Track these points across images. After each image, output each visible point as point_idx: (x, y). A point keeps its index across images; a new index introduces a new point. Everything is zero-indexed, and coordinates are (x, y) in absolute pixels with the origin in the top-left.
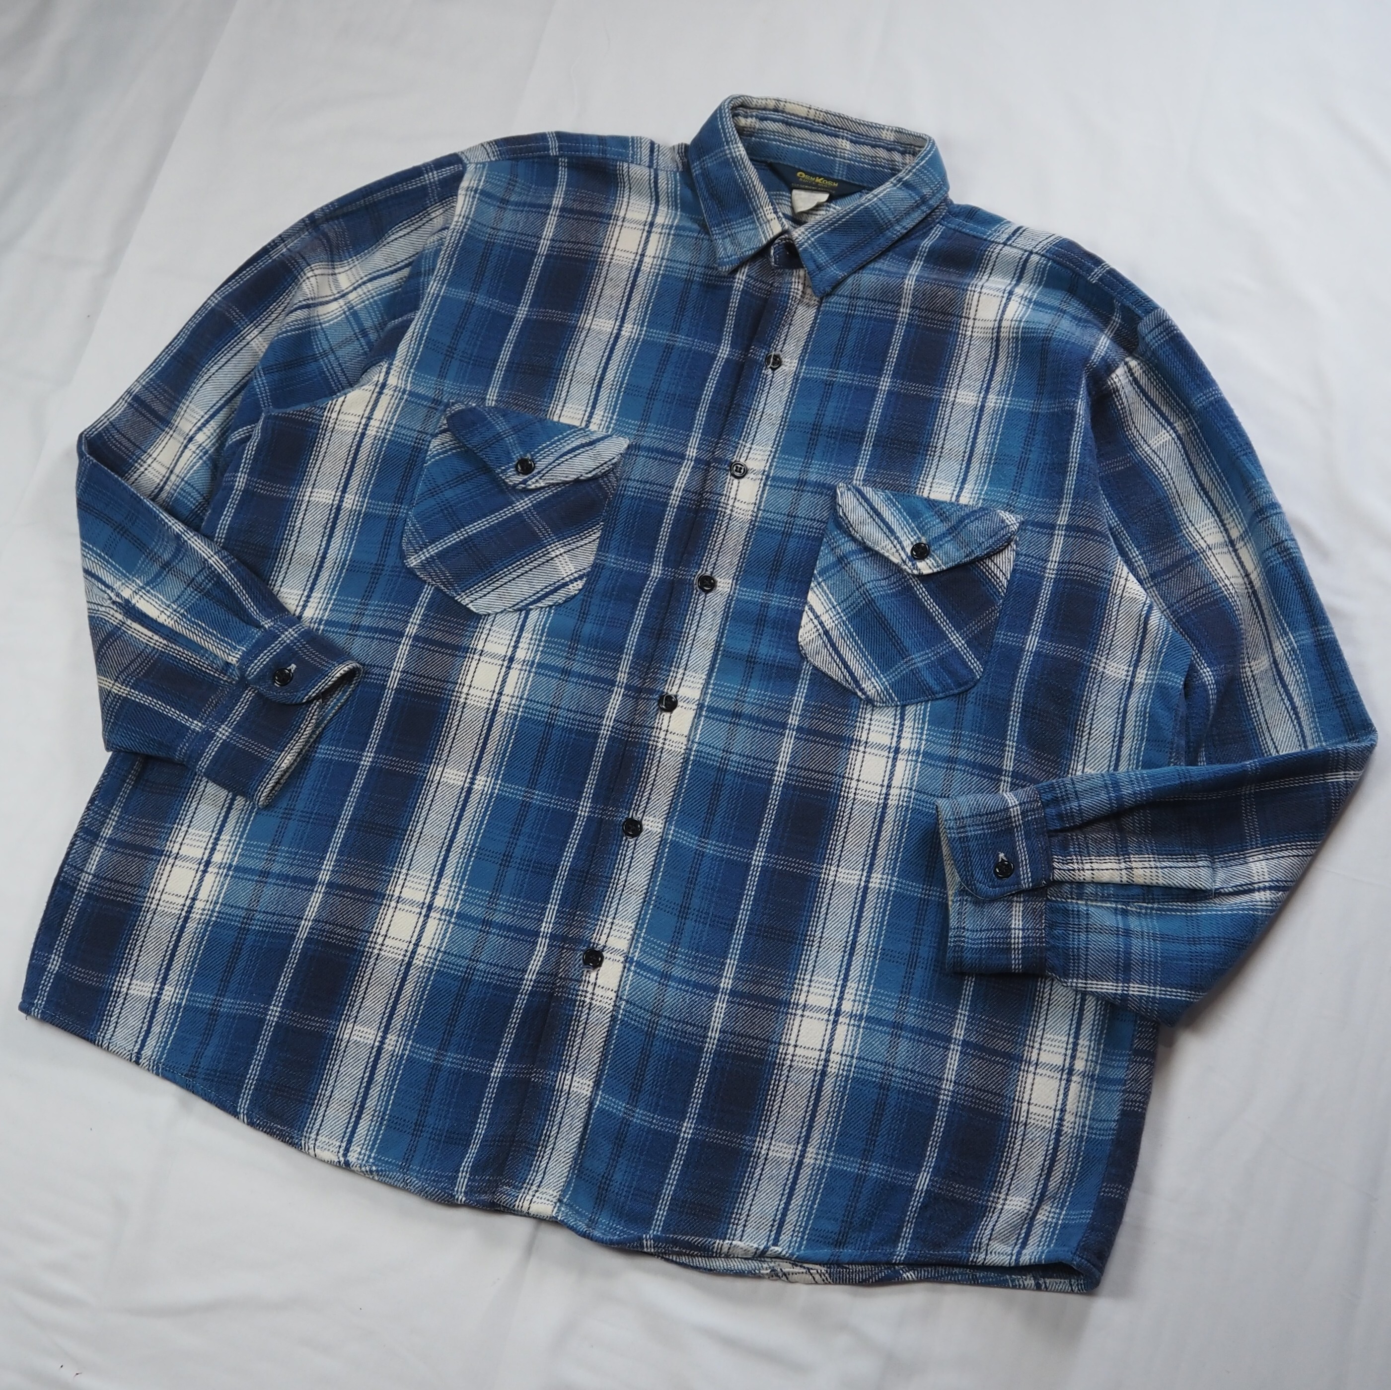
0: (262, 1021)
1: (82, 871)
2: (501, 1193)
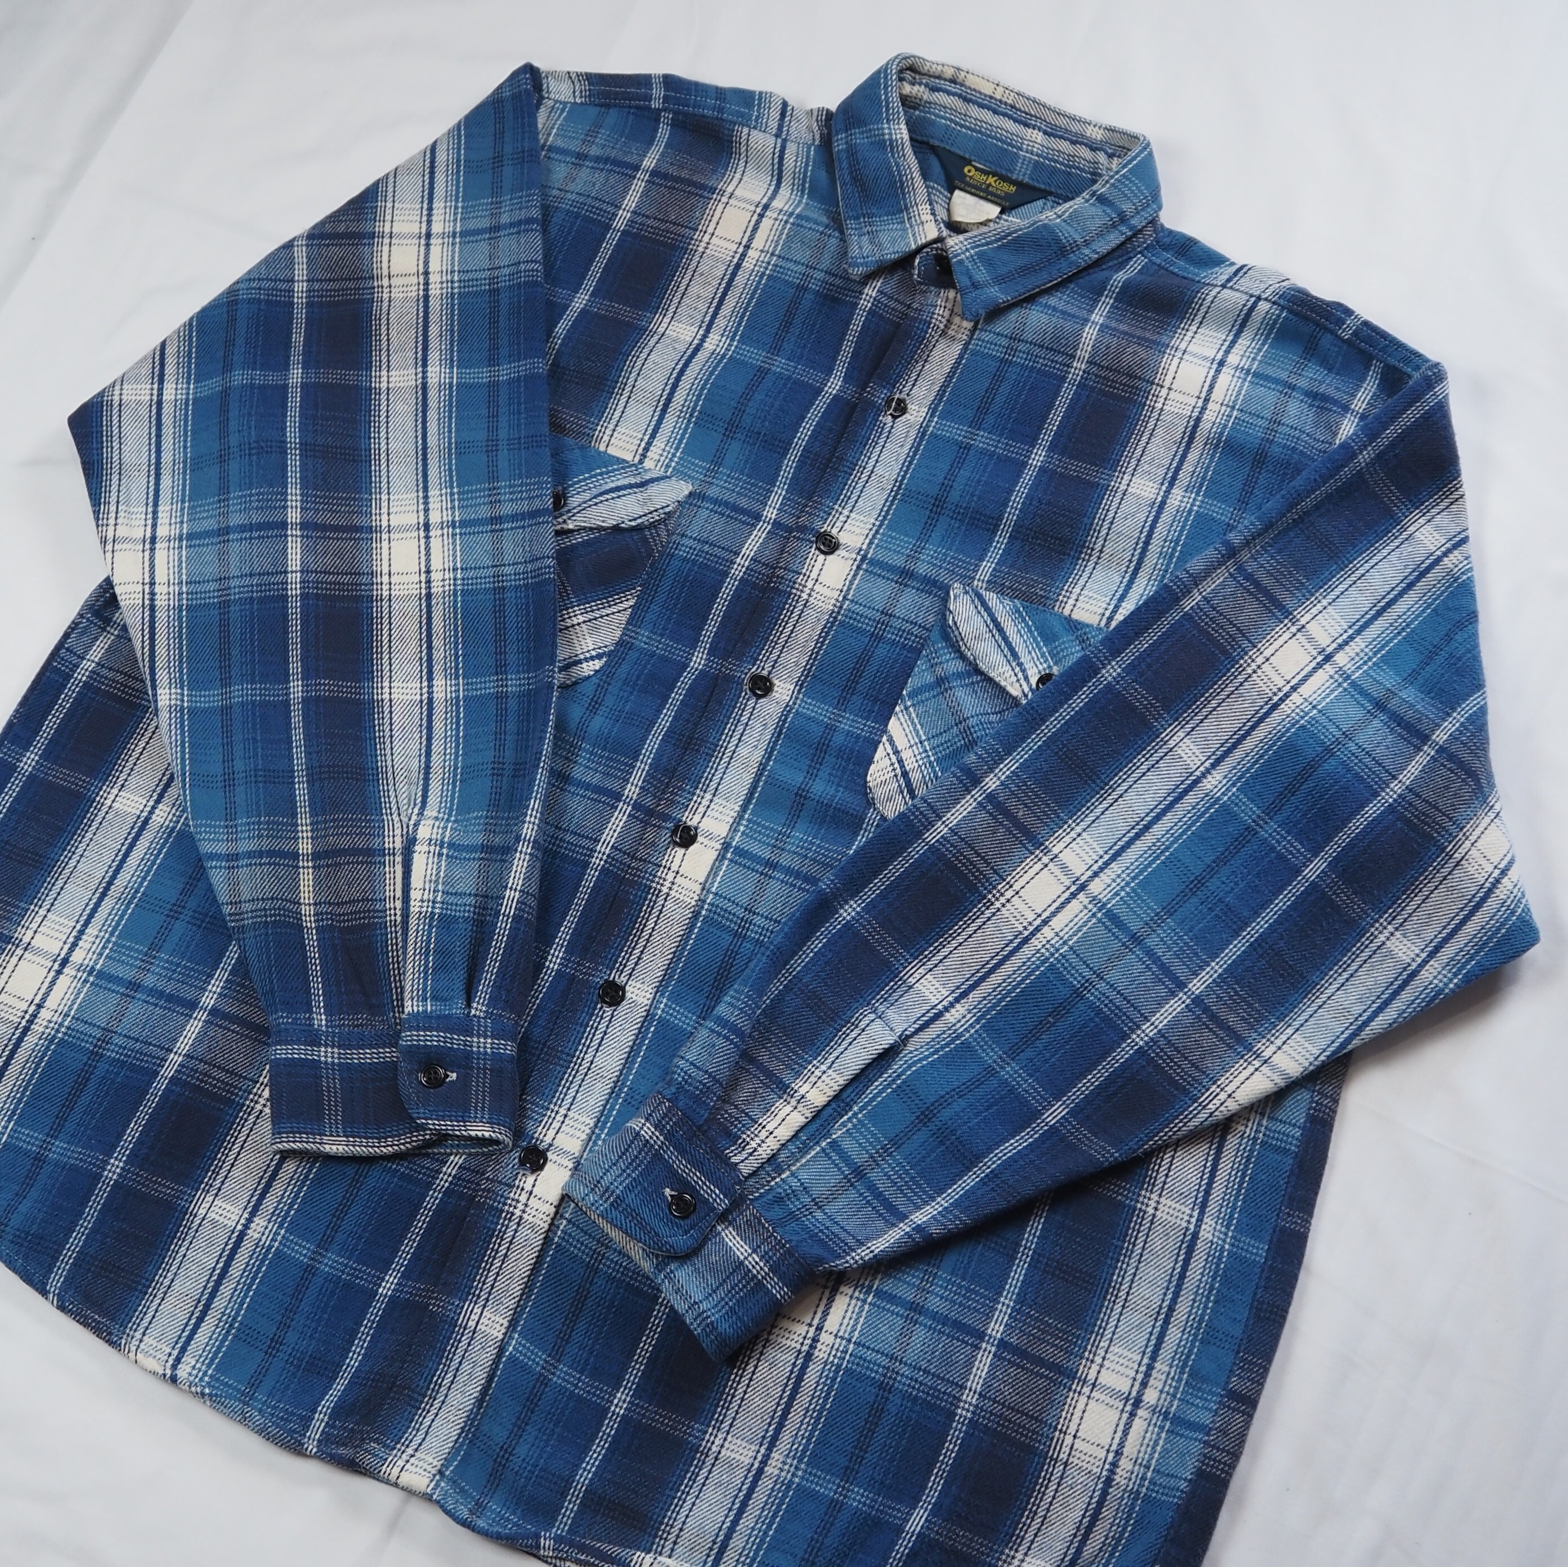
0: (98, 1177)
2: (366, 1451)
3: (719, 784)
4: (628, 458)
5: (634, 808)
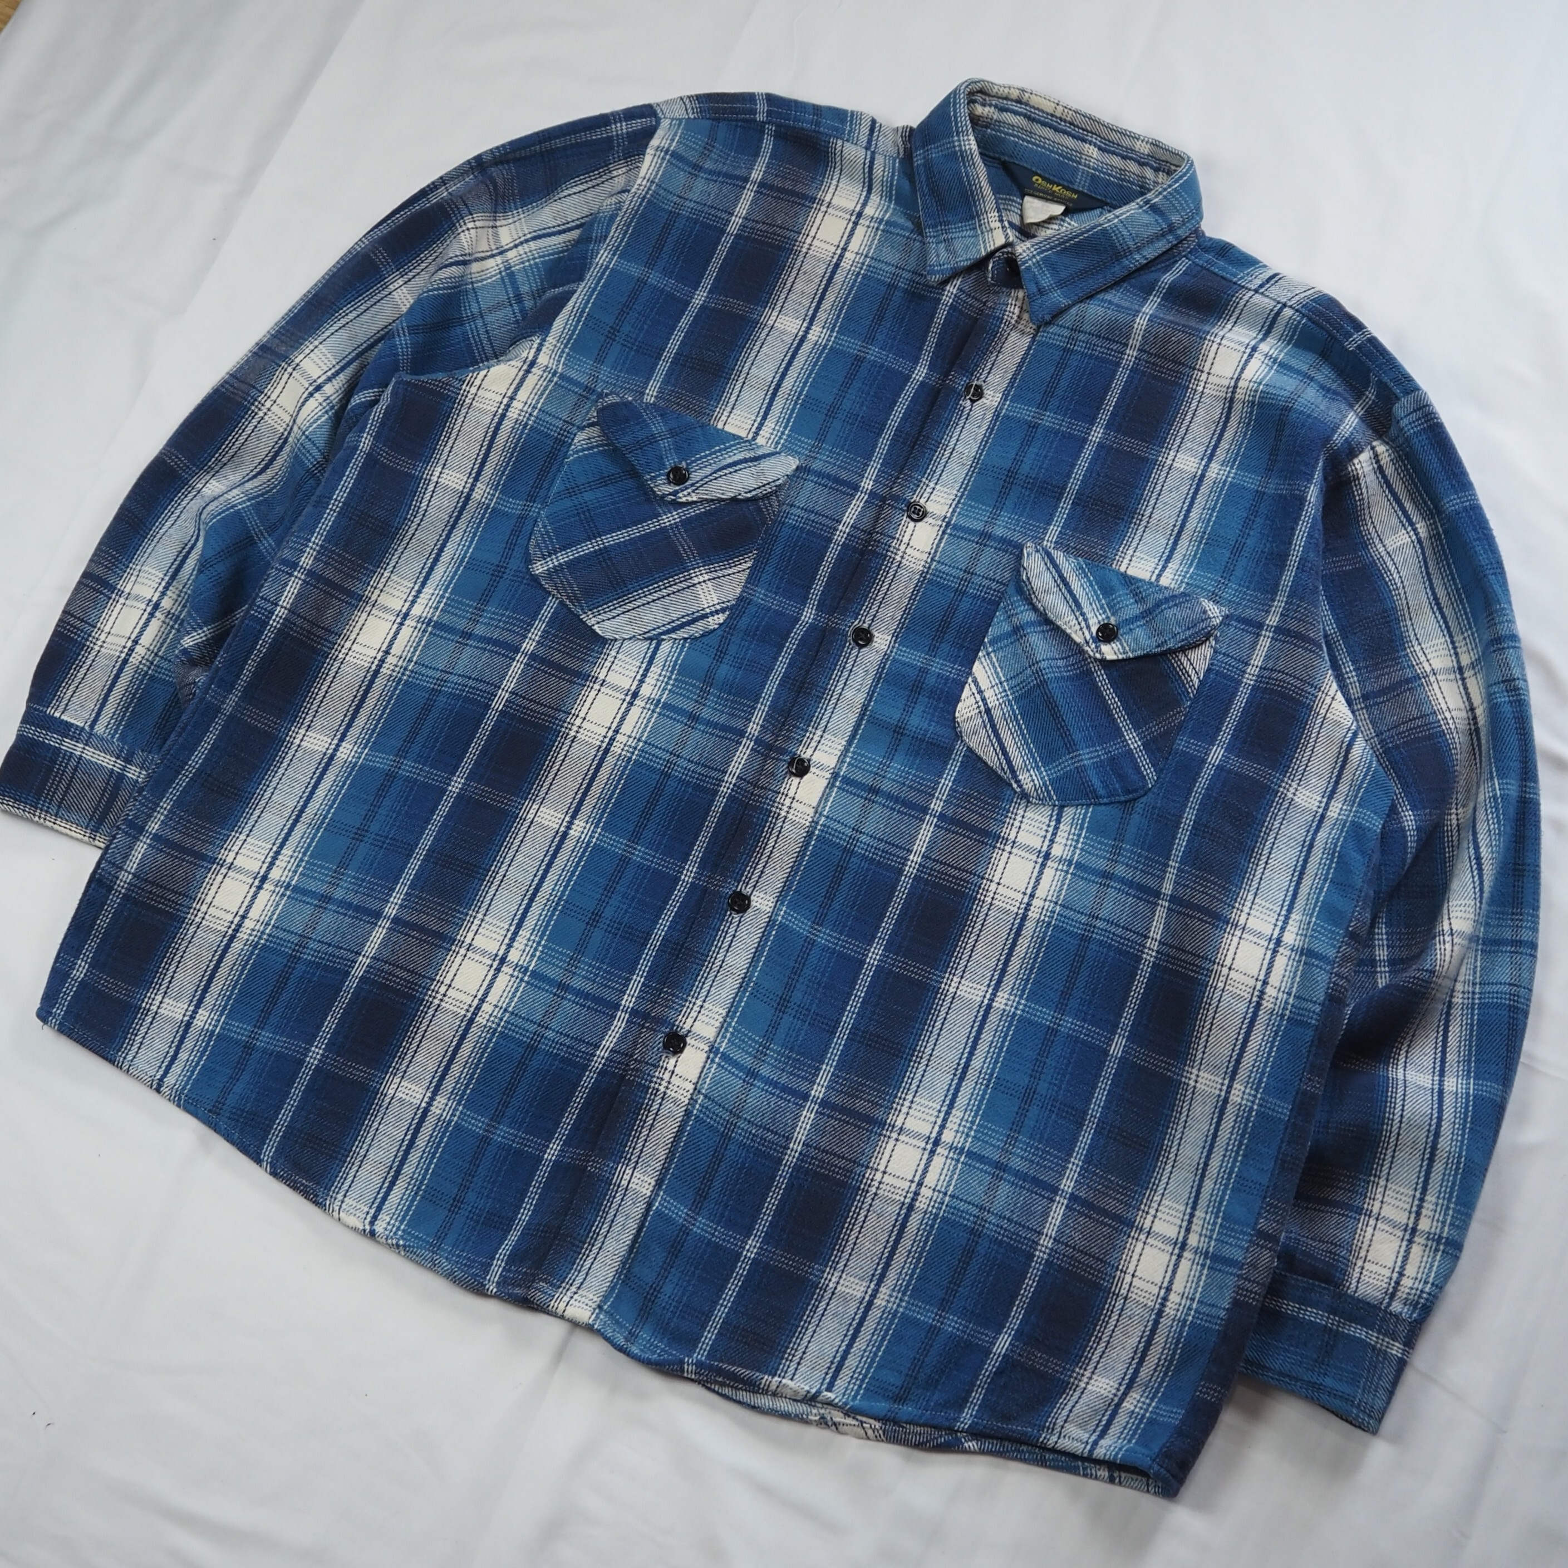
0: (301, 1063)
1: (122, 869)
2: (537, 1289)
3: (828, 722)
4: (743, 434)
5: (755, 743)
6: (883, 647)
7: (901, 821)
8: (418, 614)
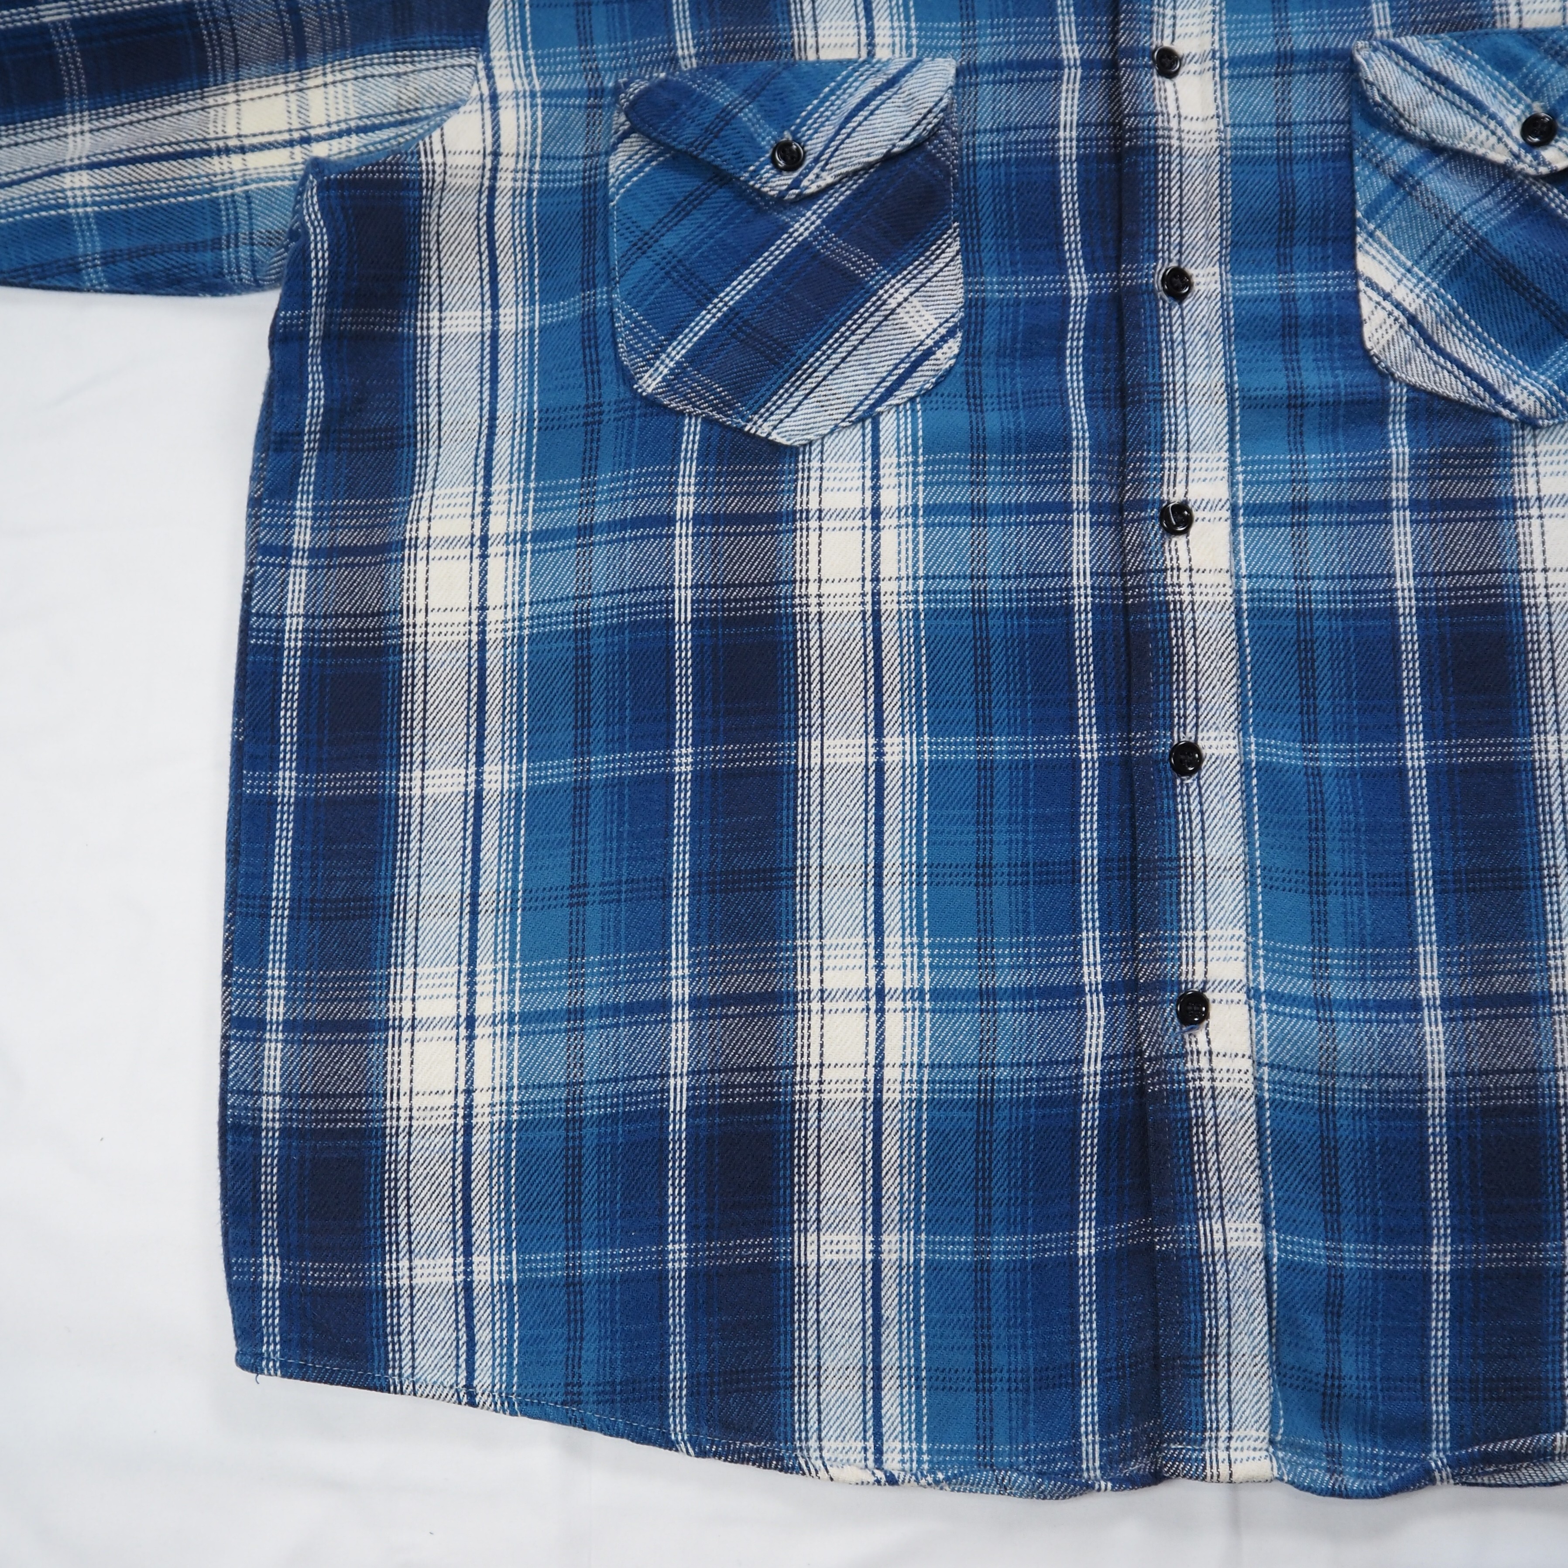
0: (662, 1276)
1: (260, 1094)
4: (851, 54)
5: (1093, 513)
6: (1213, 287)
7: (1359, 536)
8: (503, 531)
